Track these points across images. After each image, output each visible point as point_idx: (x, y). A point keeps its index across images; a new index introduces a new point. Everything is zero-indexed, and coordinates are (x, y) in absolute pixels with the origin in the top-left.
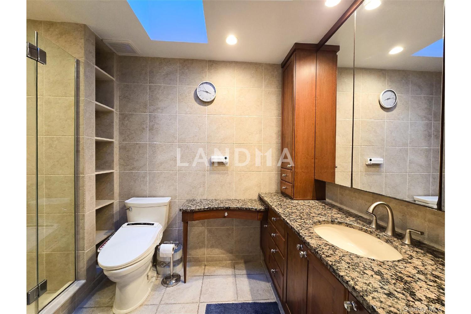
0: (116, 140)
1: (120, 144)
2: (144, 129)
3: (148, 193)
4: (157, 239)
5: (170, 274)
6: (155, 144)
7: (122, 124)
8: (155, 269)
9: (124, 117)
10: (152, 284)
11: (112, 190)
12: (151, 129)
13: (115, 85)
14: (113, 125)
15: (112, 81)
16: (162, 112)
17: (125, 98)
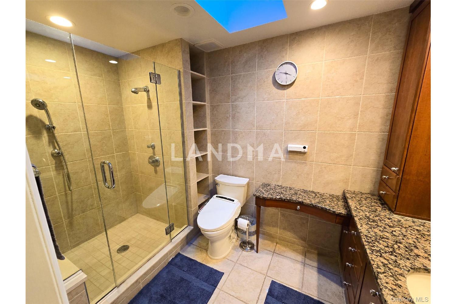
0: (208, 129)
1: (211, 130)
2: (228, 117)
3: (231, 173)
4: (236, 213)
5: (246, 240)
6: (237, 131)
7: (212, 114)
8: (236, 232)
9: (213, 108)
10: (233, 244)
11: (207, 167)
12: (233, 118)
13: (206, 81)
14: (206, 116)
15: (204, 78)
16: (242, 101)
17: (213, 91)
